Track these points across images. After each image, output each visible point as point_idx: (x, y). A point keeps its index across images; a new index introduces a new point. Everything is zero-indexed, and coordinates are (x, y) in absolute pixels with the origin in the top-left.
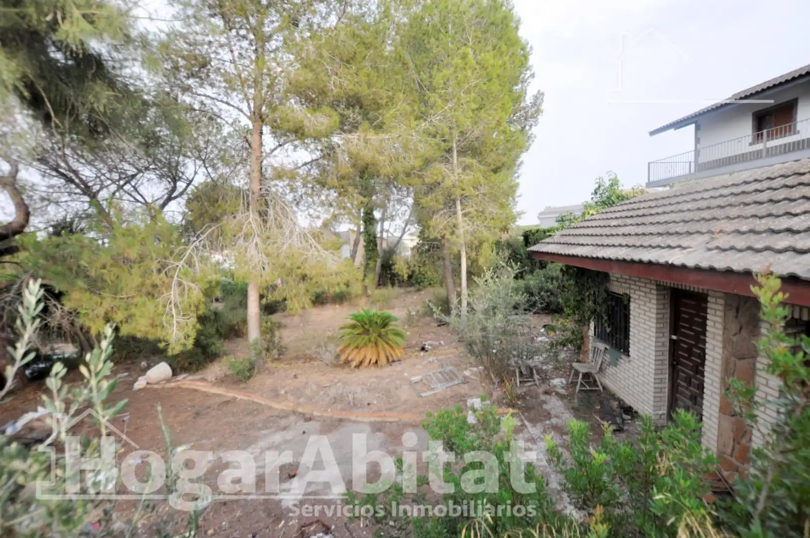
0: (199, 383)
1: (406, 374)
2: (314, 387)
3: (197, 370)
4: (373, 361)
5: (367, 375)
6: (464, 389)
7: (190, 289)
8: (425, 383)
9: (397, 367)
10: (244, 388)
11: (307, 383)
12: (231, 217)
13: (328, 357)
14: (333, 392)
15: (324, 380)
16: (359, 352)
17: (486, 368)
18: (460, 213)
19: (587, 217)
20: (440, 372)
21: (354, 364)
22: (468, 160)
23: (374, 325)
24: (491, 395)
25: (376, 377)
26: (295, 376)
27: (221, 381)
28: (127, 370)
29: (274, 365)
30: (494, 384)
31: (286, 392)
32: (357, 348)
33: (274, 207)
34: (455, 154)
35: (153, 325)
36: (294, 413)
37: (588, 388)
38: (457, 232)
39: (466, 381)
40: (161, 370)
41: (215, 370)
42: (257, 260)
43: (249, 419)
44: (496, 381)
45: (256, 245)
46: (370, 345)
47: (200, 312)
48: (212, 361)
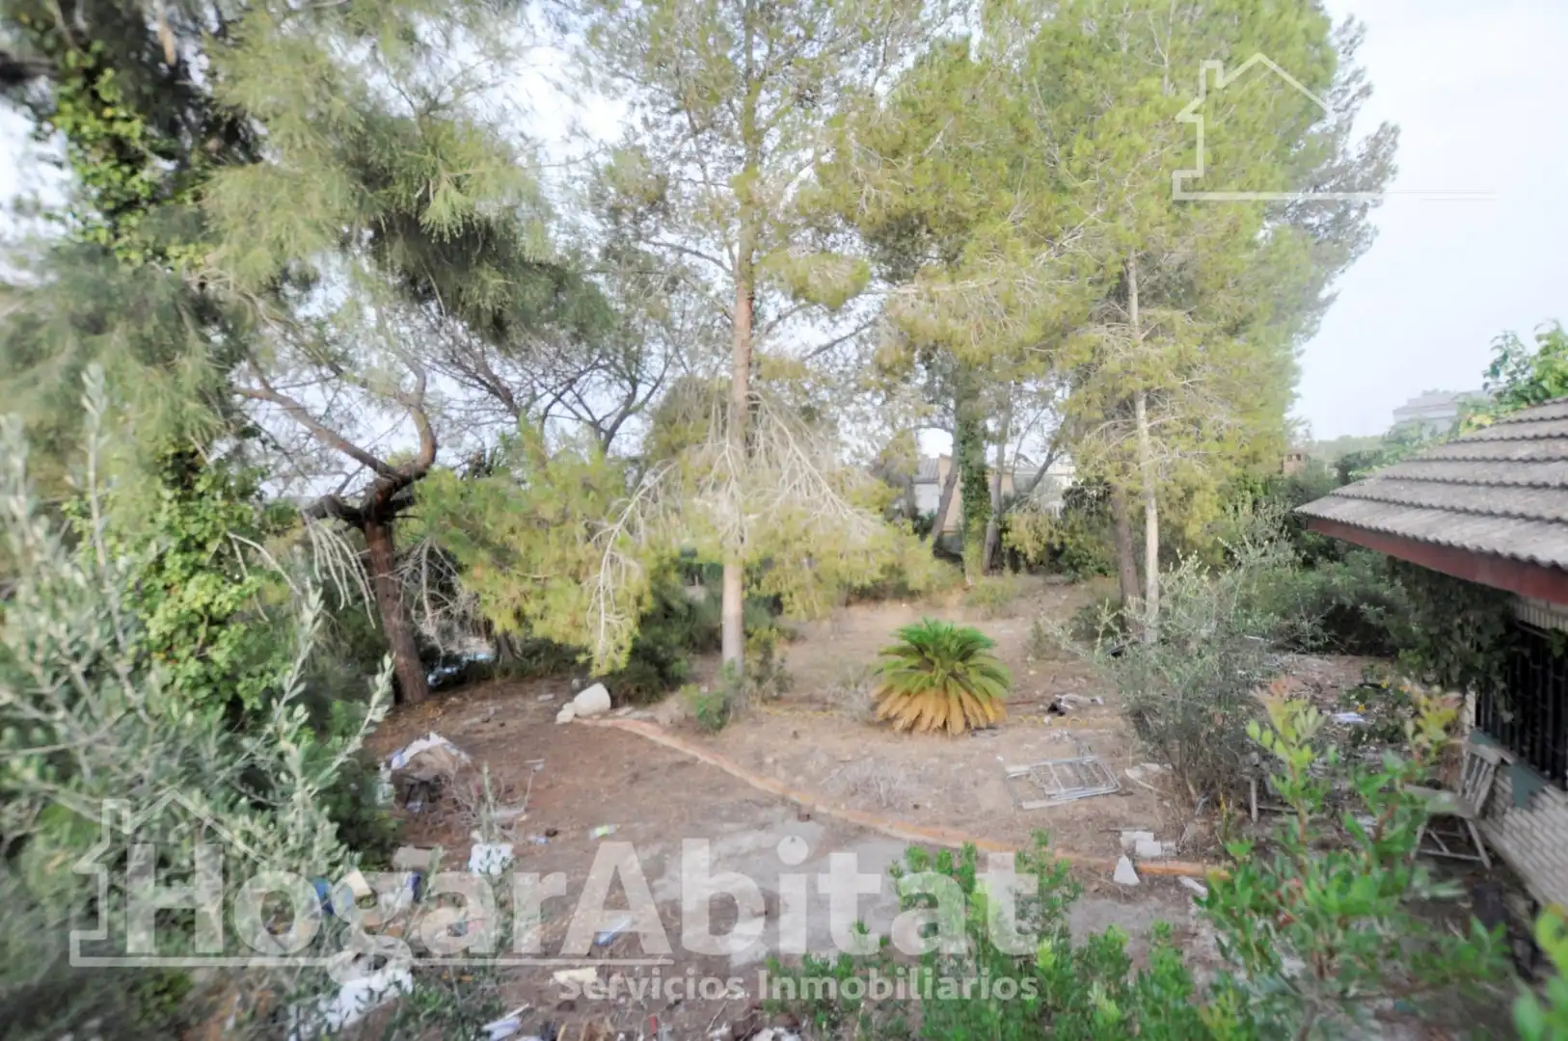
0: (647, 726)
1: (1000, 758)
2: (824, 760)
3: (649, 702)
4: (939, 722)
5: (922, 749)
6: (1120, 807)
7: (628, 569)
8: (1037, 783)
9: (984, 741)
10: (710, 744)
11: (812, 750)
12: (695, 448)
13: (859, 704)
14: (855, 772)
15: (845, 747)
16: (909, 704)
17: (1179, 771)
18: (1144, 426)
19: (1465, 433)
20: (1071, 764)
21: (899, 724)
22: (1161, 313)
23: (944, 654)
24: (1181, 831)
25: (941, 756)
26: (796, 735)
27: (678, 727)
28: (553, 689)
29: (765, 709)
30: (1192, 805)
31: (776, 762)
32: (908, 693)
33: (767, 429)
34: (1134, 300)
35: (576, 625)
36: (784, 801)
37: (1446, 852)
38: (1133, 468)
39: (1126, 790)
40: (594, 697)
41: (673, 706)
42: (730, 524)
43: (709, 798)
44: (1200, 800)
45: (733, 496)
46: (933, 691)
47: (643, 609)
48: (673, 689)
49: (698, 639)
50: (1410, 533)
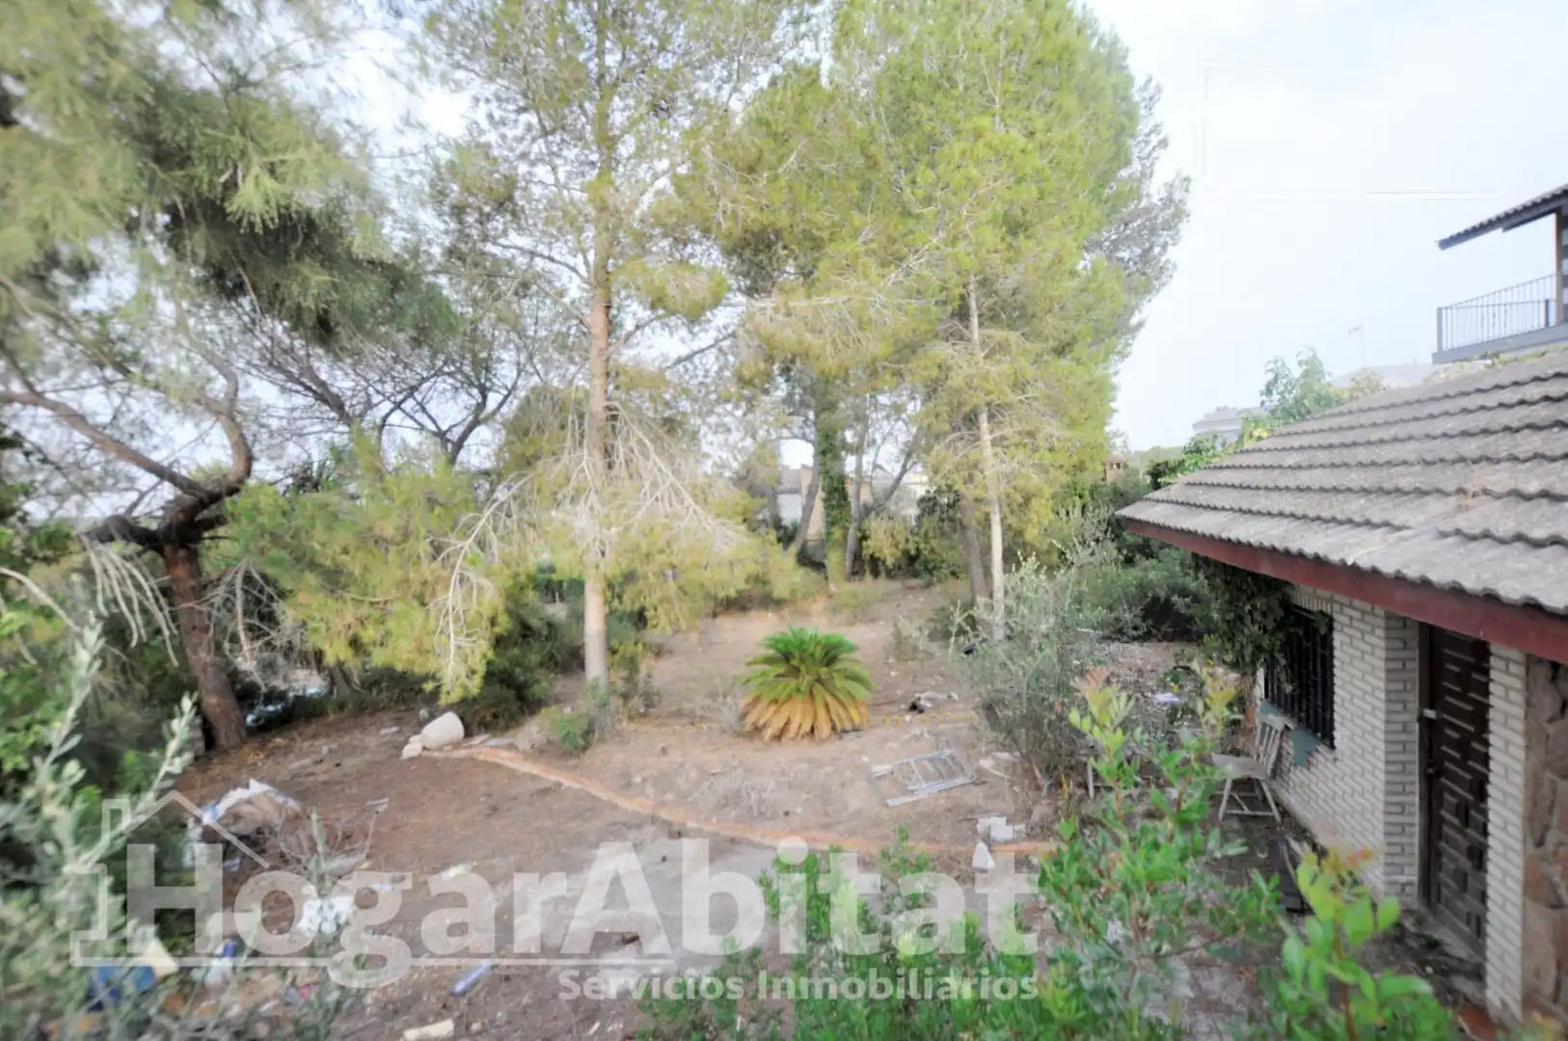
0: (505, 754)
1: (865, 759)
2: (693, 775)
3: (507, 728)
4: (807, 728)
5: (790, 756)
6: (975, 796)
7: (480, 589)
8: (898, 781)
9: (851, 743)
10: (576, 767)
11: (682, 765)
12: (551, 460)
13: (728, 716)
14: (724, 785)
15: (713, 760)
16: (777, 712)
17: (1025, 757)
18: (987, 437)
19: (1249, 444)
20: (931, 760)
21: (768, 733)
22: (998, 334)
23: (809, 661)
24: (1029, 812)
25: (810, 761)
26: (664, 751)
27: (540, 752)
28: (398, 721)
29: (633, 726)
30: (1038, 788)
31: (644, 780)
32: (775, 701)
33: (627, 440)
34: (975, 321)
35: (421, 651)
36: (654, 819)
37: (1247, 811)
38: (978, 476)
39: (980, 780)
40: (447, 726)
41: (533, 730)
42: (590, 539)
43: (574, 825)
44: (1045, 783)
45: (592, 508)
46: (800, 697)
47: (497, 629)
48: (533, 713)
49: (559, 658)
50: (1207, 532)
